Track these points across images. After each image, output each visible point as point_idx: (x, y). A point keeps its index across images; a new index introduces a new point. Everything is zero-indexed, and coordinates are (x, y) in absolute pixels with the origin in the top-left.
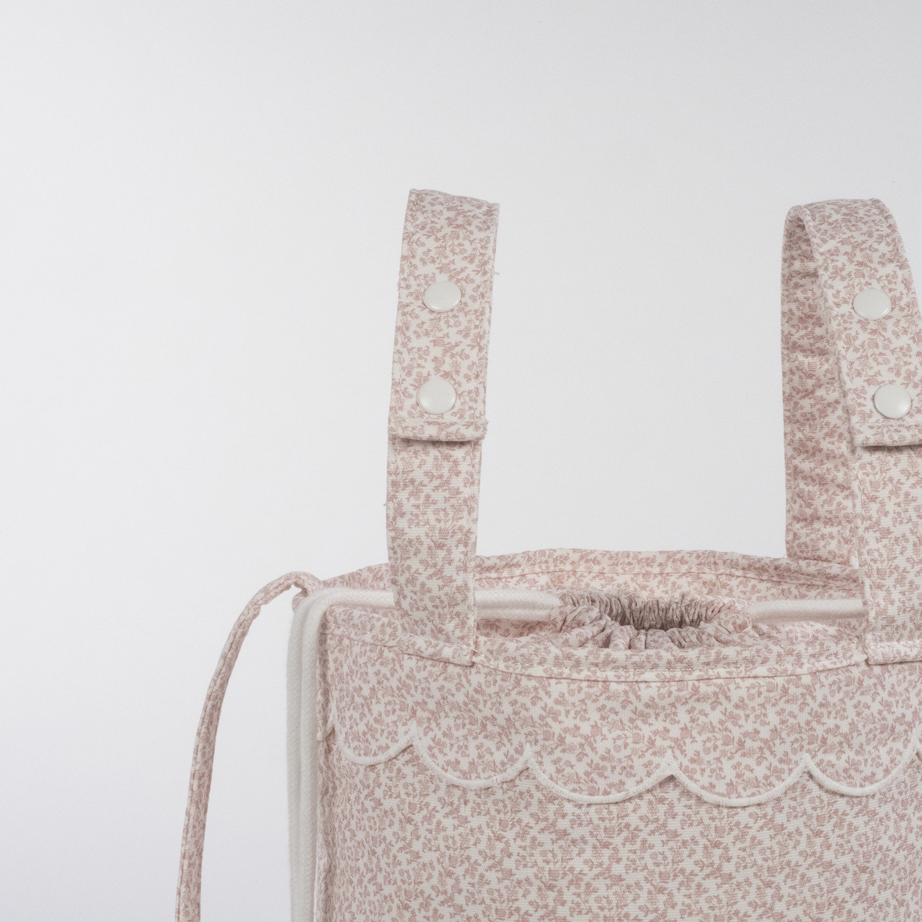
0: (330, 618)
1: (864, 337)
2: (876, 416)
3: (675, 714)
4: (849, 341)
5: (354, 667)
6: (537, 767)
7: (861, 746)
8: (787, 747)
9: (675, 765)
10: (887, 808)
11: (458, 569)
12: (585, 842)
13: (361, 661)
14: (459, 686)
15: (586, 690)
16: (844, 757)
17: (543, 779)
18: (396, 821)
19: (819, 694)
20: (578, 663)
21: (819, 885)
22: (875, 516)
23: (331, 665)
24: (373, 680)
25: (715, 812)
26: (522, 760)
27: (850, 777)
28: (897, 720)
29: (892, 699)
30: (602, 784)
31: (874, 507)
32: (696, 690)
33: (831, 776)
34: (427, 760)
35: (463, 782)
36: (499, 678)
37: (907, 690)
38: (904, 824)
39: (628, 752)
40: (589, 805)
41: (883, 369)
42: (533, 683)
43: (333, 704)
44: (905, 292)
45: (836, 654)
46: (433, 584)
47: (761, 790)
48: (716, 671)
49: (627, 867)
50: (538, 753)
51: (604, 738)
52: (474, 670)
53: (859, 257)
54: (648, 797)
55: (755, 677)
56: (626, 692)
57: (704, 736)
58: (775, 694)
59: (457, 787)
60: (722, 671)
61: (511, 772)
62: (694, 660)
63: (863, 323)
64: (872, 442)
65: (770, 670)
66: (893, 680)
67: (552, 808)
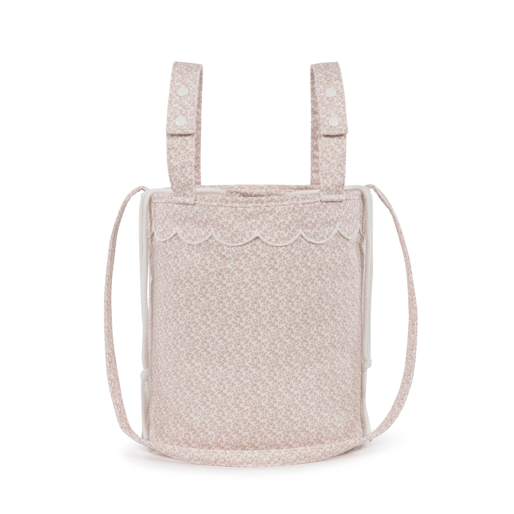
0: (152, 197)
1: (327, 102)
2: (328, 126)
3: (258, 217)
4: (323, 104)
5: (160, 211)
6: (215, 235)
7: (319, 227)
8: (294, 227)
9: (259, 233)
10: (328, 249)
11: (189, 174)
12: (231, 259)
13: (162, 209)
14: (191, 211)
15: (230, 210)
16: (313, 231)
17: (217, 239)
18: (172, 257)
19: (305, 210)
20: (227, 201)
21: (306, 273)
22: (325, 157)
23: (153, 212)
24: (165, 214)
25: (272, 248)
26: (210, 233)
27: (315, 237)
28: (331, 220)
29: (329, 213)
30: (236, 240)
31: (325, 154)
32: (265, 209)
33: (309, 237)
34: (181, 237)
35: (192, 243)
36: (203, 207)
37: (334, 210)
38: (334, 255)
39: (244, 229)
40: (232, 247)
41: (332, 112)
42: (213, 208)
43: (153, 225)
44: (341, 89)
45: (311, 198)
46: (182, 179)
47: (286, 241)
48: (271, 204)
49: (244, 267)
50: (216, 231)
51: (236, 225)
52: (195, 206)
53: (328, 78)
54: (250, 244)
55: (284, 205)
56: (243, 210)
57: (268, 224)
58: (291, 210)
59: (191, 245)
60: (273, 204)
61: (207, 238)
62: (264, 200)
63: (328, 98)
64: (326, 134)
65: (289, 203)
66: (330, 207)
67: (220, 248)
